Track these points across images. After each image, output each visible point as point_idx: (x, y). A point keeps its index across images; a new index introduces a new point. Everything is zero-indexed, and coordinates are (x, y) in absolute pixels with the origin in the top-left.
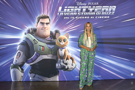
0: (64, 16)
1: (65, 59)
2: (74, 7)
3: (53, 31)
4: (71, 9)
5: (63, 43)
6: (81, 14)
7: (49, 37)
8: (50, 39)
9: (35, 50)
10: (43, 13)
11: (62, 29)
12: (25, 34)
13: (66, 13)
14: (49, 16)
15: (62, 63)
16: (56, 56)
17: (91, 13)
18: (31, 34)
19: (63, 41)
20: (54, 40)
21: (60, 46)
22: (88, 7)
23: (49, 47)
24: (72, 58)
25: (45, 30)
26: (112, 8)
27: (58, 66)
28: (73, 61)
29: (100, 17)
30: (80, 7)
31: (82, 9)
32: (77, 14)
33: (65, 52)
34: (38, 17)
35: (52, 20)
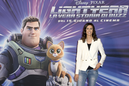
0: (58, 18)
1: (58, 76)
2: (71, 7)
3: (44, 38)
4: (67, 10)
5: (56, 55)
6: (81, 16)
7: (38, 46)
8: (39, 49)
9: (19, 62)
10: (31, 15)
11: (56, 36)
12: (8, 41)
13: (61, 15)
14: (38, 18)
15: (54, 81)
16: (47, 72)
17: (95, 15)
18: (15, 42)
19: (56, 52)
20: (44, 50)
21: (51, 58)
22: (90, 7)
23: (38, 60)
24: (67, 75)
25: (32, 37)
26: (123, 8)
27: (49, 85)
28: (69, 80)
29: (107, 20)
30: (79, 7)
31: (82, 10)
32: (76, 16)
33: (59, 67)
34: (24, 19)
35: (43, 23)
